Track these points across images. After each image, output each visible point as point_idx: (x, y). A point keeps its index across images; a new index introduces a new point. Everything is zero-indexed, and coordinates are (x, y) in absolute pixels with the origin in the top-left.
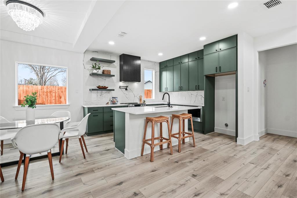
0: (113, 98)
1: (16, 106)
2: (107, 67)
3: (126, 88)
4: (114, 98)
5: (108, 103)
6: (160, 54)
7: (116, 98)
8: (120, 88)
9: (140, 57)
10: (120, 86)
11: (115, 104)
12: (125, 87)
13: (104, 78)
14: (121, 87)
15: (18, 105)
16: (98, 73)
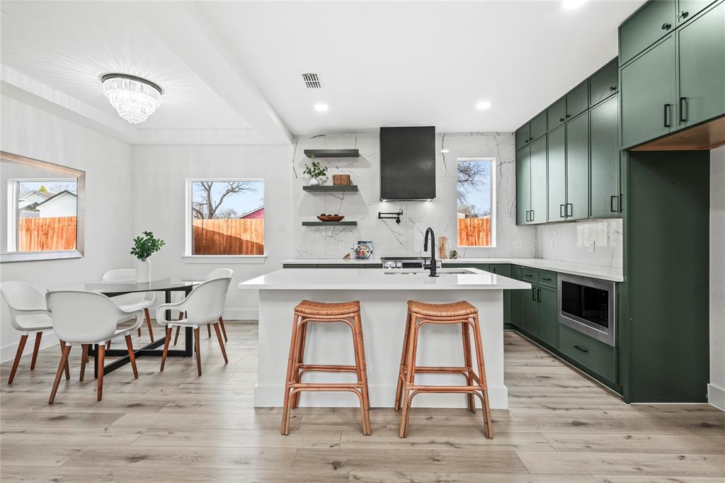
0: (359, 243)
1: (186, 255)
2: (347, 167)
3: (396, 216)
4: (363, 242)
5: (348, 255)
6: (483, 105)
7: (368, 244)
8: (380, 218)
9: (434, 127)
10: (380, 214)
11: (363, 258)
12: (394, 216)
13: (340, 194)
14: (382, 216)
15: (193, 254)
16: (325, 184)
